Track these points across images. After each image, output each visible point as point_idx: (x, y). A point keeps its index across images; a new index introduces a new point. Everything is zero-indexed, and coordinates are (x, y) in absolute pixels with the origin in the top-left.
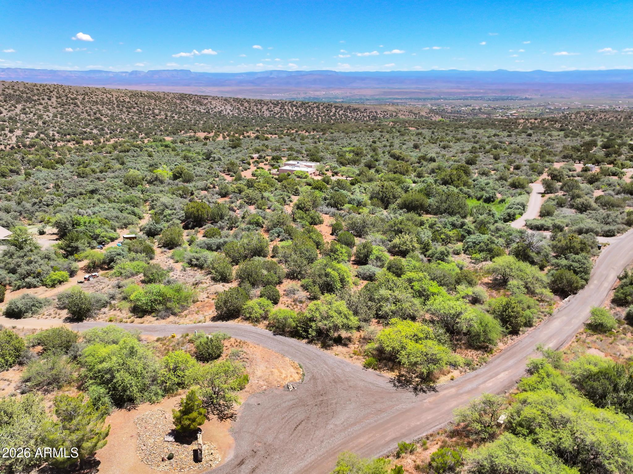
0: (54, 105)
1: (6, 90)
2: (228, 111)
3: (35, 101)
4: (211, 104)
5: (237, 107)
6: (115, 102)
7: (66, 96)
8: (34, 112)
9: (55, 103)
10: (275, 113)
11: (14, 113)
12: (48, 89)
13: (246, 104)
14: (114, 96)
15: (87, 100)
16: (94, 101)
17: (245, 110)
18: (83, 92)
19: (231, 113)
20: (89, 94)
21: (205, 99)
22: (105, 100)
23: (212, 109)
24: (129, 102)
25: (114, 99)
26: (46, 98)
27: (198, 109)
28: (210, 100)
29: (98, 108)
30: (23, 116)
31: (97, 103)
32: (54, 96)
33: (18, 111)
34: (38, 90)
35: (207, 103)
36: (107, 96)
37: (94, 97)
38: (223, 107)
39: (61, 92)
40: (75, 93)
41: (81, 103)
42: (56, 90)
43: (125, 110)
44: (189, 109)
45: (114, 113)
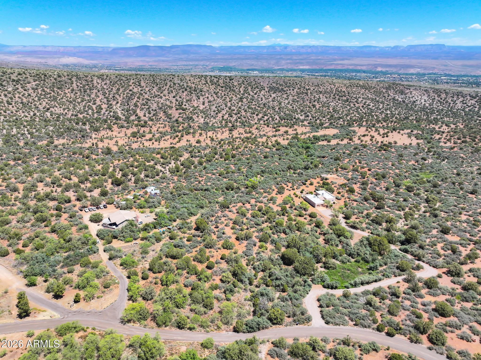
0: (293, 94)
1: (273, 84)
2: (423, 101)
3: (285, 91)
4: (411, 94)
5: (433, 97)
6: (334, 91)
7: (304, 87)
8: (278, 100)
9: (295, 92)
10: (467, 105)
11: (267, 100)
12: (296, 83)
13: (443, 96)
14: (336, 87)
15: (316, 90)
16: (320, 91)
17: (439, 101)
18: (317, 84)
19: (423, 103)
20: (320, 85)
21: (407, 89)
22: (328, 90)
23: (409, 98)
24: (344, 92)
25: (335, 89)
26: (291, 89)
27: (397, 98)
28: (411, 90)
29: (319, 96)
30: (272, 102)
31: (321, 92)
32: (297, 88)
33: (270, 99)
34: (290, 83)
35: (408, 93)
36: (331, 87)
37: (322, 88)
38: (420, 97)
39: (302, 85)
40: (311, 85)
41: (311, 93)
42: (300, 83)
43: (337, 97)
44: (390, 97)
45: (327, 101)
